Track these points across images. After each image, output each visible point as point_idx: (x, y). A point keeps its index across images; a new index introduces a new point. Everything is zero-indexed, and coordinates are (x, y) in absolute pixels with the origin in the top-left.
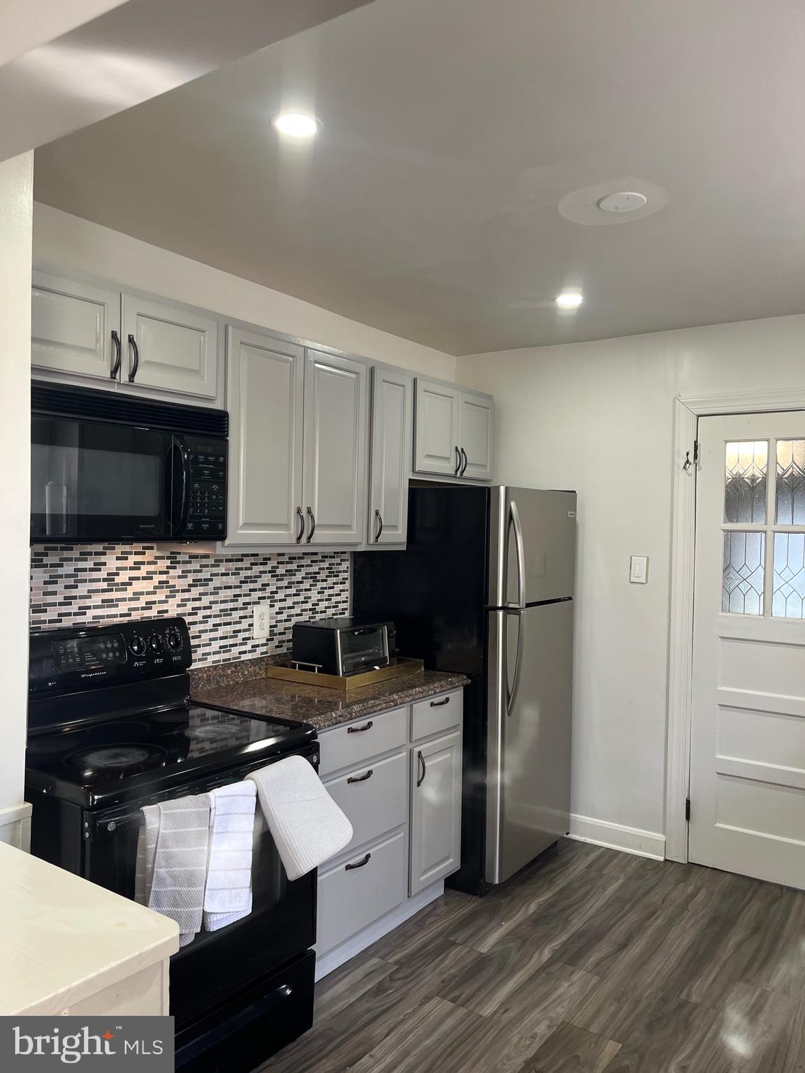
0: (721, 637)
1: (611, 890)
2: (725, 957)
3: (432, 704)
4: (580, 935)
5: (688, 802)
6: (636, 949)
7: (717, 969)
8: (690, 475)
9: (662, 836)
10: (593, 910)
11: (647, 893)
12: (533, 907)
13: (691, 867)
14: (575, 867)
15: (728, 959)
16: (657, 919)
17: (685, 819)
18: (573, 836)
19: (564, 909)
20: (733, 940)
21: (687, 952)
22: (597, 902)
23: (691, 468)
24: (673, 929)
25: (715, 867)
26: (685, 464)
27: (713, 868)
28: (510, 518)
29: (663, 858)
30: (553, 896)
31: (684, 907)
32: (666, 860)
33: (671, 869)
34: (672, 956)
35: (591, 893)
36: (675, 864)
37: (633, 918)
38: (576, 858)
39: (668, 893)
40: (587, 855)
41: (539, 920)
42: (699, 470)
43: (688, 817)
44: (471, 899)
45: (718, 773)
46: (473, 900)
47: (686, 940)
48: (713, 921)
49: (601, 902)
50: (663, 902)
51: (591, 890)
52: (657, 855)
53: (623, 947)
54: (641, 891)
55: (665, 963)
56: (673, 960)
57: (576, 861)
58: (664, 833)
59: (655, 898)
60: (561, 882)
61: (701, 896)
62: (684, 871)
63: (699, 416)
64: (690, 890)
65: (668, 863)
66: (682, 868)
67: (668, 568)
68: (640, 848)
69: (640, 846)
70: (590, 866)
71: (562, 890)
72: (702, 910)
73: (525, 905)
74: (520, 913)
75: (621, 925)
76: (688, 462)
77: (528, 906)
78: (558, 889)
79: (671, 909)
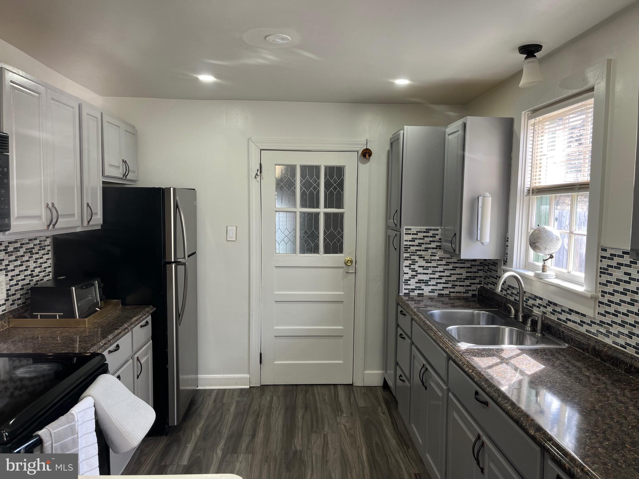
0: (276, 267)
1: (232, 409)
2: (300, 425)
3: (142, 326)
4: (230, 437)
5: (261, 354)
6: (261, 435)
7: (300, 431)
8: (258, 182)
9: (248, 375)
10: (229, 423)
11: (250, 406)
12: (198, 432)
13: (263, 387)
14: (208, 404)
15: (302, 425)
16: (261, 417)
17: (259, 363)
18: (200, 388)
19: (215, 427)
20: (300, 416)
21: (283, 428)
22: (229, 418)
23: (259, 178)
24: (271, 419)
25: (274, 384)
26: (256, 175)
27: (273, 385)
28: (176, 206)
29: (249, 386)
30: (205, 422)
31: (270, 407)
32: (250, 387)
33: (255, 391)
34: (278, 432)
35: (224, 415)
36: (255, 388)
37: (250, 420)
38: (205, 399)
39: (260, 403)
40: (210, 395)
41: (205, 436)
42: (263, 179)
43: (261, 362)
44: (160, 438)
45: (275, 336)
46: (162, 439)
47: (280, 422)
48: (287, 409)
49: (230, 419)
50: (260, 407)
51: (222, 413)
52: (245, 386)
53: (254, 436)
54: (247, 405)
55: (277, 435)
56: (280, 433)
57: (206, 400)
58: (249, 373)
59: (255, 406)
60: (205, 413)
61: (275, 398)
62: (261, 390)
63: (261, 150)
64: (268, 398)
65: (252, 389)
66: (260, 389)
67: (247, 232)
68: (236, 384)
69: (236, 383)
70: (215, 401)
71: (208, 417)
72: (279, 406)
73: (193, 432)
74: (193, 437)
75: (247, 425)
76: (257, 174)
77: (195, 431)
78: (205, 418)
79: (265, 410)
